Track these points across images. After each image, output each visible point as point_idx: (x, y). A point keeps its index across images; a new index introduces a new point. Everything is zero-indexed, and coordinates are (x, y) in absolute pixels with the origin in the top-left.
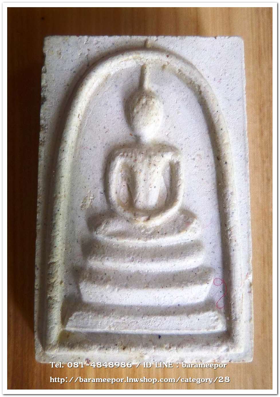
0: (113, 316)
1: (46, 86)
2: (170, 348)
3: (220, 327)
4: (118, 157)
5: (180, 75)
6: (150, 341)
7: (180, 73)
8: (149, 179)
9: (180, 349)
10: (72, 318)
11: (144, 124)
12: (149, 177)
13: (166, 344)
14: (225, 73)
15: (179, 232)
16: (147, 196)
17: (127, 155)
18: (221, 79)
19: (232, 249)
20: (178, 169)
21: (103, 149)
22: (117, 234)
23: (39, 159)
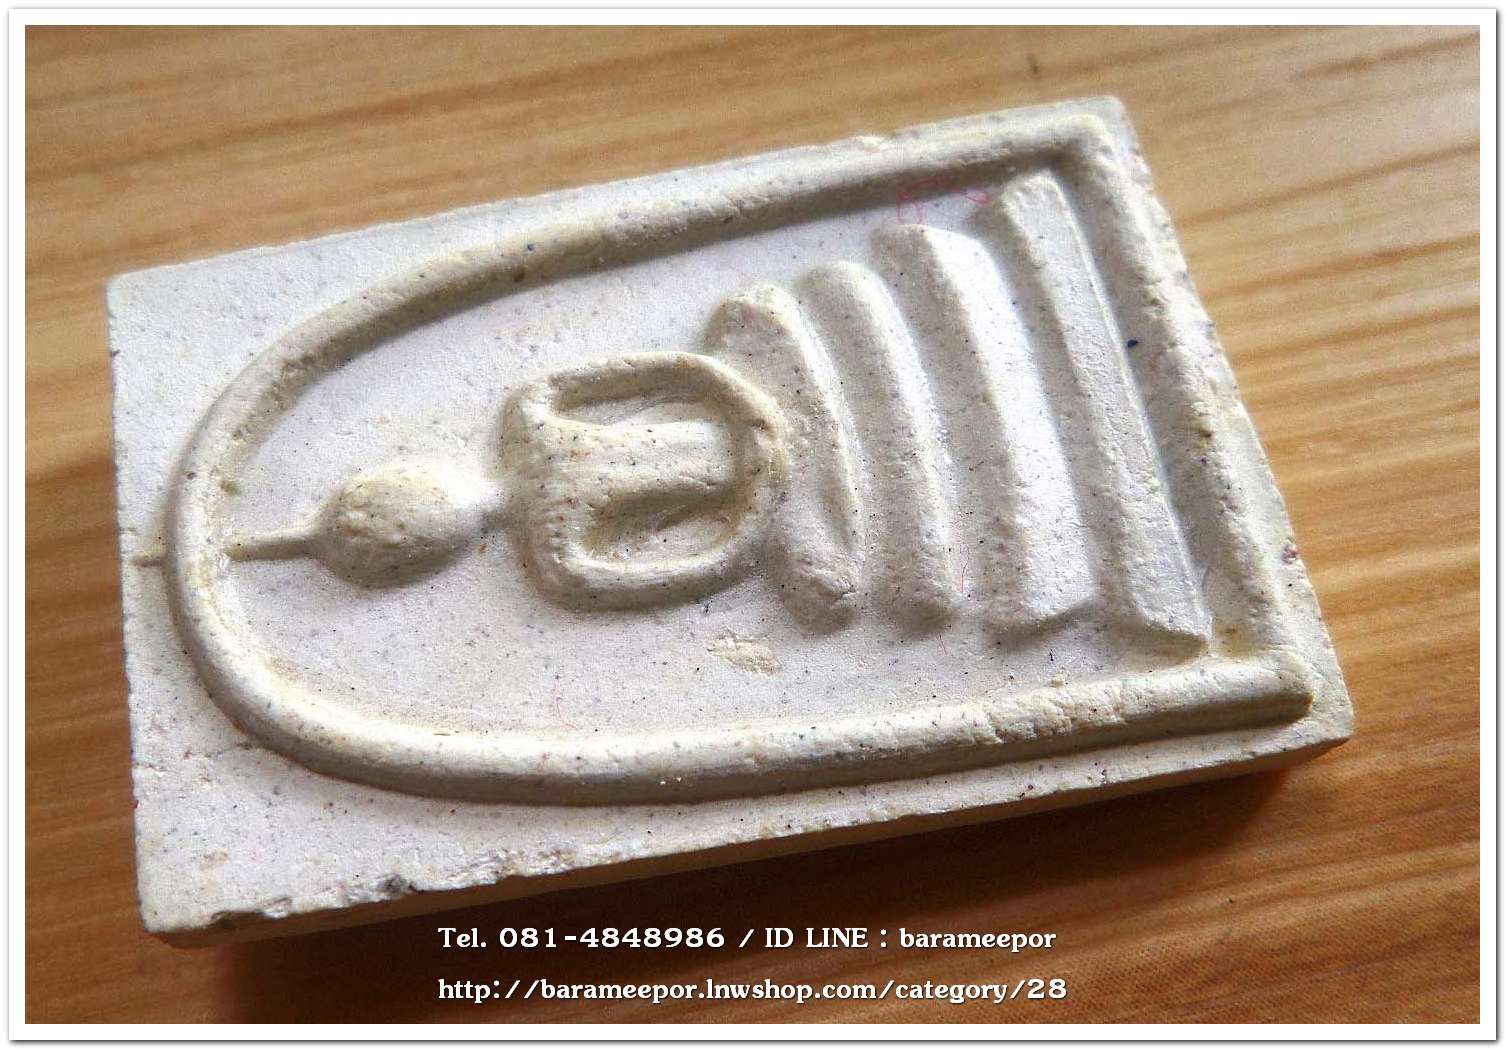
0: (1114, 485)
1: (342, 885)
2: (1154, 302)
5: (252, 432)
6: (1153, 367)
8: (625, 450)
9: (1149, 275)
10: (1161, 618)
11: (441, 502)
13: (1147, 318)
14: (233, 308)
16: (684, 449)
17: (558, 535)
18: (256, 318)
19: (797, 188)
20: (574, 378)
21: (549, 634)
22: (835, 519)
23: (625, 857)
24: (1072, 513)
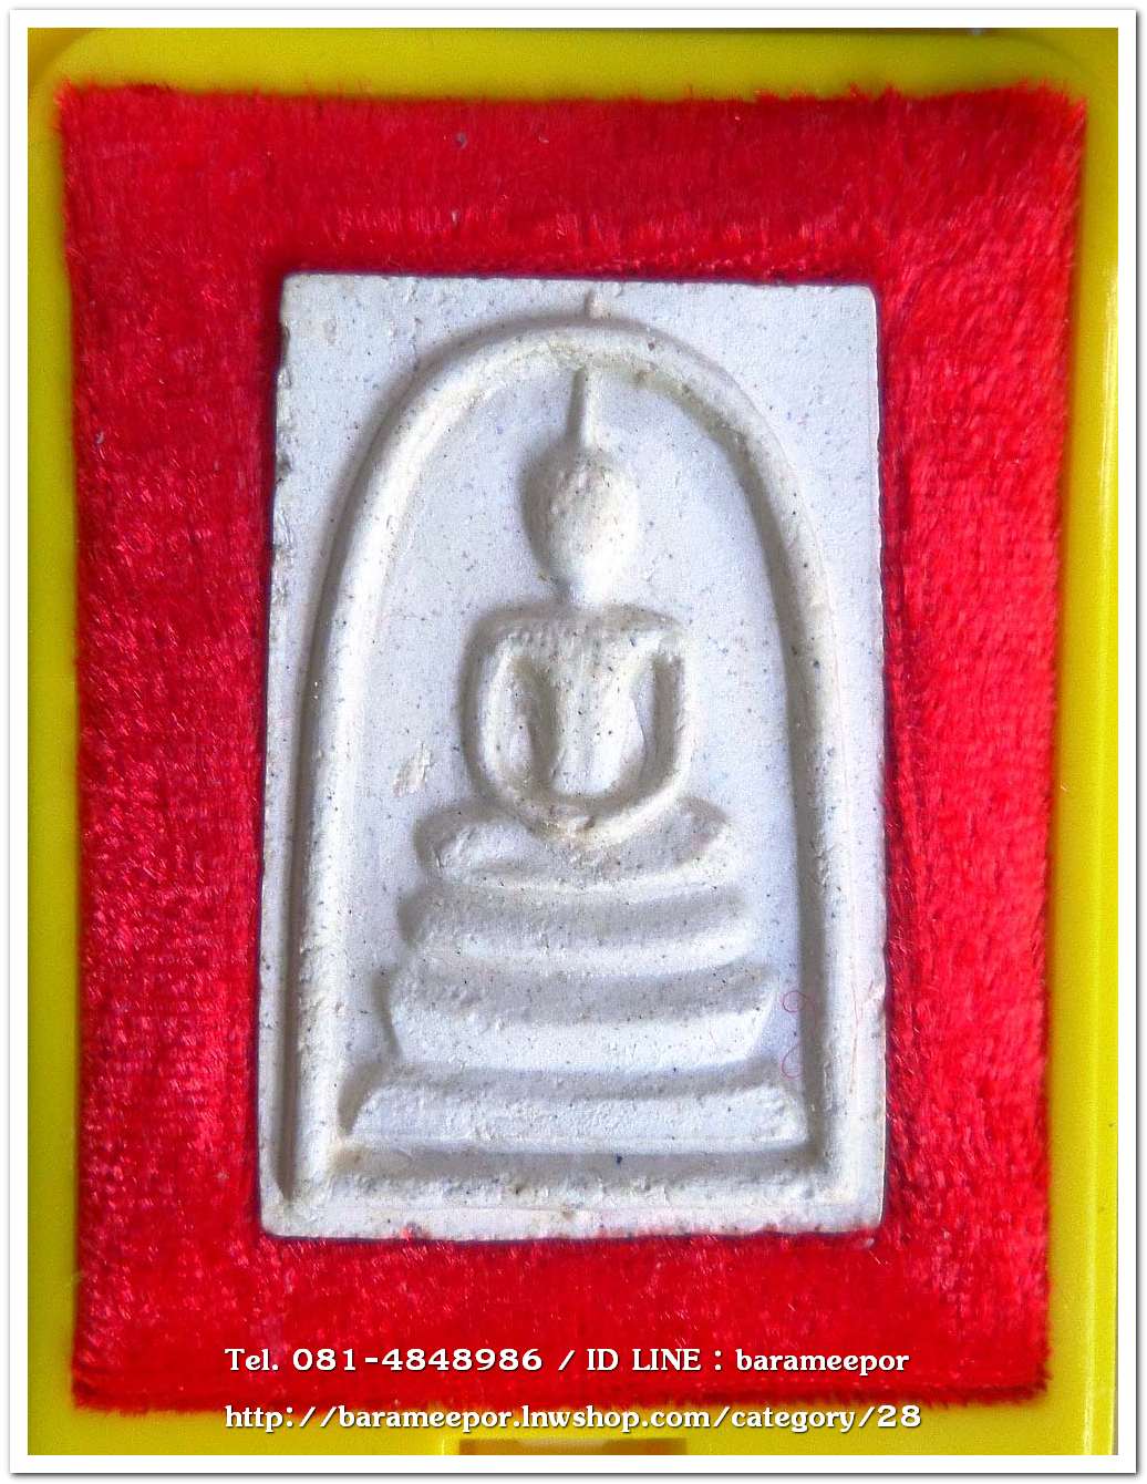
0: (489, 1102)
1: (292, 429)
2: (648, 1188)
3: (790, 1130)
4: (505, 643)
5: (689, 401)
6: (593, 1170)
7: (688, 395)
8: (592, 708)
9: (676, 1190)
11: (580, 549)
12: (594, 701)
13: (635, 1177)
14: (821, 397)
15: (679, 861)
16: (588, 757)
17: (531, 640)
18: (807, 415)
19: (829, 912)
20: (677, 679)
21: (460, 619)
23: (272, 645)
24: (475, 1062)
